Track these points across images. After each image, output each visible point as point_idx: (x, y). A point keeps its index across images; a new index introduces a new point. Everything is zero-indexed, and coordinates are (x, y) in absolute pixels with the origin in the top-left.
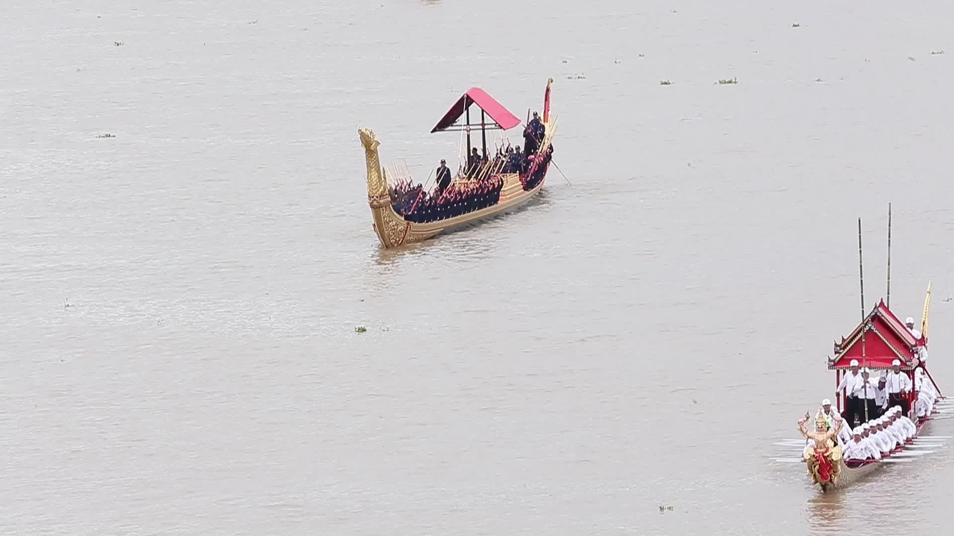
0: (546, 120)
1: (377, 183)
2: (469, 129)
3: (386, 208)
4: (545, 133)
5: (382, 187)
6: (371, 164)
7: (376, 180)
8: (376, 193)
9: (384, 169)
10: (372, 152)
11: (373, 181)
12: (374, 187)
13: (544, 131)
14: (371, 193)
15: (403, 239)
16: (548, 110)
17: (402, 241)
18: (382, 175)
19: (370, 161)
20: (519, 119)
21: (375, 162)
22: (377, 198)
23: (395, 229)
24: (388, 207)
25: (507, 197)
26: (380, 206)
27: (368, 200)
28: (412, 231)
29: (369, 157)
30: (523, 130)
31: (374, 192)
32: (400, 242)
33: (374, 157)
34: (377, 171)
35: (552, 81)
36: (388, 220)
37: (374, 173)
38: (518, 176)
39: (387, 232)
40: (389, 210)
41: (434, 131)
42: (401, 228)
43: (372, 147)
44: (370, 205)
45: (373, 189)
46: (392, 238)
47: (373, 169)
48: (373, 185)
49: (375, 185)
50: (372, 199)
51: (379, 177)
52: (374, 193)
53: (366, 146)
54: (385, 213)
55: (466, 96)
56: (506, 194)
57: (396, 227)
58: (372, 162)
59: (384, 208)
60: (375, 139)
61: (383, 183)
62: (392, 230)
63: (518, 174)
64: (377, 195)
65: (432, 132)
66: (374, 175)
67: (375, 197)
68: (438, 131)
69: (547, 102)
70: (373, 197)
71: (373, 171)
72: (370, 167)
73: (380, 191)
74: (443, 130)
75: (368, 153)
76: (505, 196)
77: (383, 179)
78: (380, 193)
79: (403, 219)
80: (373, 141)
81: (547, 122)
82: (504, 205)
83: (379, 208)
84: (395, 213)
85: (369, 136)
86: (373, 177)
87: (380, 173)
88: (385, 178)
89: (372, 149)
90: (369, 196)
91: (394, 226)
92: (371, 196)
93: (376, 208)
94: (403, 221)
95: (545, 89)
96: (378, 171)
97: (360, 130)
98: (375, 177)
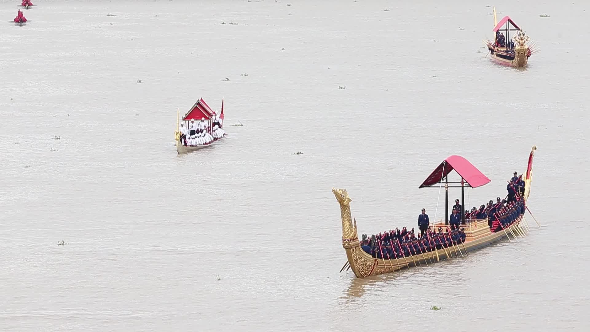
0: (527, 177)
1: (349, 229)
2: (447, 186)
3: (355, 248)
4: (525, 187)
5: (353, 233)
6: (345, 215)
7: (348, 227)
8: (348, 237)
9: (355, 220)
10: (345, 206)
11: (346, 228)
12: (346, 233)
13: (524, 186)
14: (344, 237)
15: (372, 272)
16: (530, 170)
17: (371, 273)
18: (353, 224)
19: (344, 213)
20: (490, 179)
21: (347, 214)
22: (348, 241)
23: (364, 264)
24: (357, 248)
25: (474, 237)
26: (351, 247)
27: (342, 243)
28: (379, 265)
29: (343, 210)
30: (507, 185)
31: (346, 236)
32: (369, 274)
33: (347, 210)
34: (348, 221)
35: (535, 149)
36: (357, 258)
37: (346, 222)
38: (487, 222)
39: (357, 267)
40: (358, 250)
41: (421, 187)
42: (369, 263)
43: (344, 203)
44: (344, 246)
45: (345, 234)
46: (361, 270)
47: (346, 219)
48: (345, 231)
49: (347, 231)
50: (344, 242)
51: (351, 226)
52: (346, 238)
53: (340, 202)
54: (354, 252)
55: (445, 162)
56: (472, 236)
57: (364, 263)
58: (345, 213)
59: (354, 249)
60: (348, 197)
61: (354, 230)
62: (362, 265)
63: (487, 220)
64: (348, 239)
65: (420, 188)
66: (347, 224)
67: (347, 240)
68: (425, 187)
69: (530, 164)
70: (345, 240)
71: (346, 221)
72: (344, 218)
73: (351, 236)
74: (430, 187)
75: (342, 207)
76: (472, 237)
77: (354, 227)
78: (350, 237)
79: (372, 257)
80: (346, 198)
81: (529, 179)
82: (470, 244)
83: (350, 248)
84: (364, 252)
85: (342, 195)
86: (345, 225)
87: (351, 222)
88: (355, 226)
89: (345, 204)
90: (343, 240)
91: (363, 262)
92: (344, 239)
93: (348, 249)
94: (371, 258)
95: (530, 155)
96: (350, 221)
97: (334, 190)
98: (347, 226)
